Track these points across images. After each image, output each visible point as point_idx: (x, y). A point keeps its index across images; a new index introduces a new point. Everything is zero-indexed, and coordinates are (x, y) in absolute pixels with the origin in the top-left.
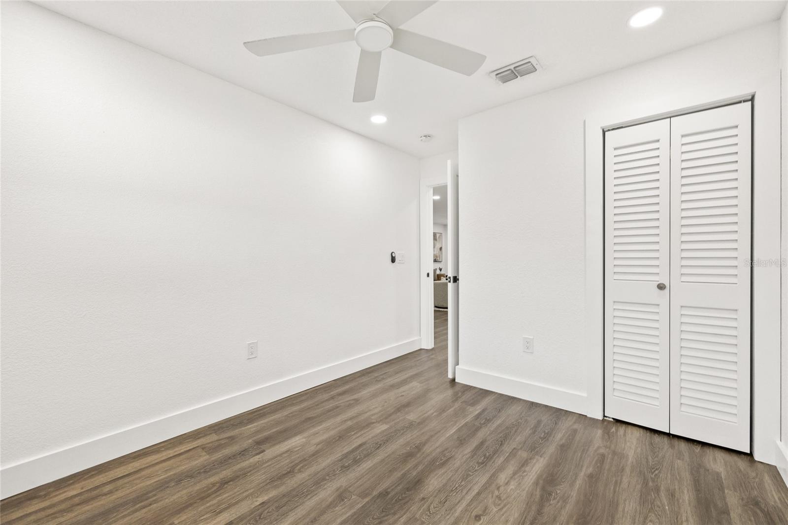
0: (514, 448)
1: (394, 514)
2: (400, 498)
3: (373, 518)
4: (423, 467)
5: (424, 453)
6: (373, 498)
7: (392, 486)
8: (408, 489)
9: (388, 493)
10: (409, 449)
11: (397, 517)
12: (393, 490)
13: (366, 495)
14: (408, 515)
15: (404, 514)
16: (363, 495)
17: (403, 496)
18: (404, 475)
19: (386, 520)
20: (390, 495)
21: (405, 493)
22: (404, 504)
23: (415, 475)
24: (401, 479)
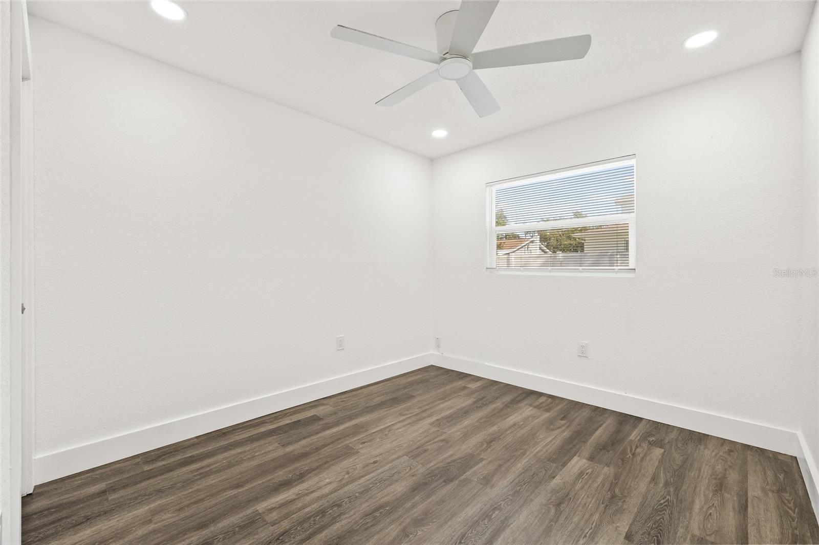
0: (272, 526)
1: (438, 468)
2: (433, 478)
3: (455, 466)
4: (405, 505)
5: (400, 524)
6: (458, 478)
7: (441, 487)
8: (426, 484)
9: (444, 481)
10: (419, 533)
11: (437, 466)
12: (441, 484)
13: (465, 480)
14: (428, 466)
15: (430, 467)
16: (466, 481)
17: (430, 479)
18: (428, 496)
19: (445, 464)
20: (443, 479)
21: (429, 481)
22: (430, 474)
23: (416, 496)
24: (432, 492)
